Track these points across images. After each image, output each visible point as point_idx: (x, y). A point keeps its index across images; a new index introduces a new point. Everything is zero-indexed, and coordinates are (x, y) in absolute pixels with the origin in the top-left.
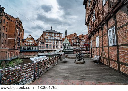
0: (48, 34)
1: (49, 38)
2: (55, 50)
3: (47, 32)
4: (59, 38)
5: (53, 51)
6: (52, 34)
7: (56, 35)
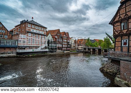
0: (31, 26)
1: (32, 30)
2: (39, 47)
3: (30, 23)
4: (43, 32)
5: (36, 47)
6: (36, 26)
7: (40, 28)
